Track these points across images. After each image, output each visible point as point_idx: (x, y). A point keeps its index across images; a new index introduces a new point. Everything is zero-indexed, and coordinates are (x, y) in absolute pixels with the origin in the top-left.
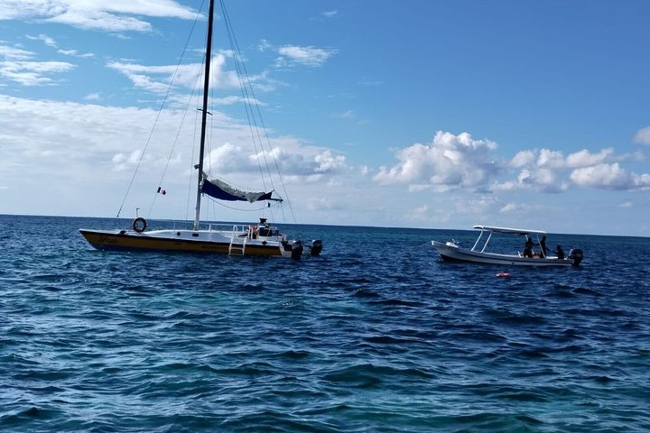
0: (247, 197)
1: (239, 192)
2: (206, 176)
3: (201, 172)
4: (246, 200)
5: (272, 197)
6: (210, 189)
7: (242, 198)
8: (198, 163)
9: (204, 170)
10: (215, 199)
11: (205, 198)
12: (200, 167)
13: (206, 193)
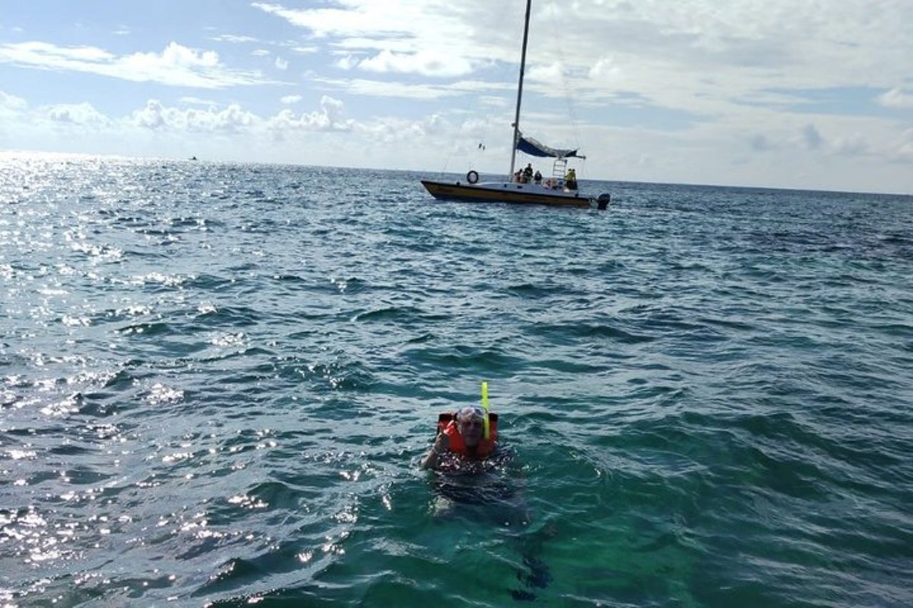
0: (556, 154)
1: (549, 149)
2: (521, 134)
3: (517, 130)
4: (554, 156)
5: (577, 154)
6: (524, 145)
7: (551, 154)
8: (514, 122)
9: (520, 129)
10: (526, 154)
11: (520, 154)
12: (516, 125)
13: (521, 149)
